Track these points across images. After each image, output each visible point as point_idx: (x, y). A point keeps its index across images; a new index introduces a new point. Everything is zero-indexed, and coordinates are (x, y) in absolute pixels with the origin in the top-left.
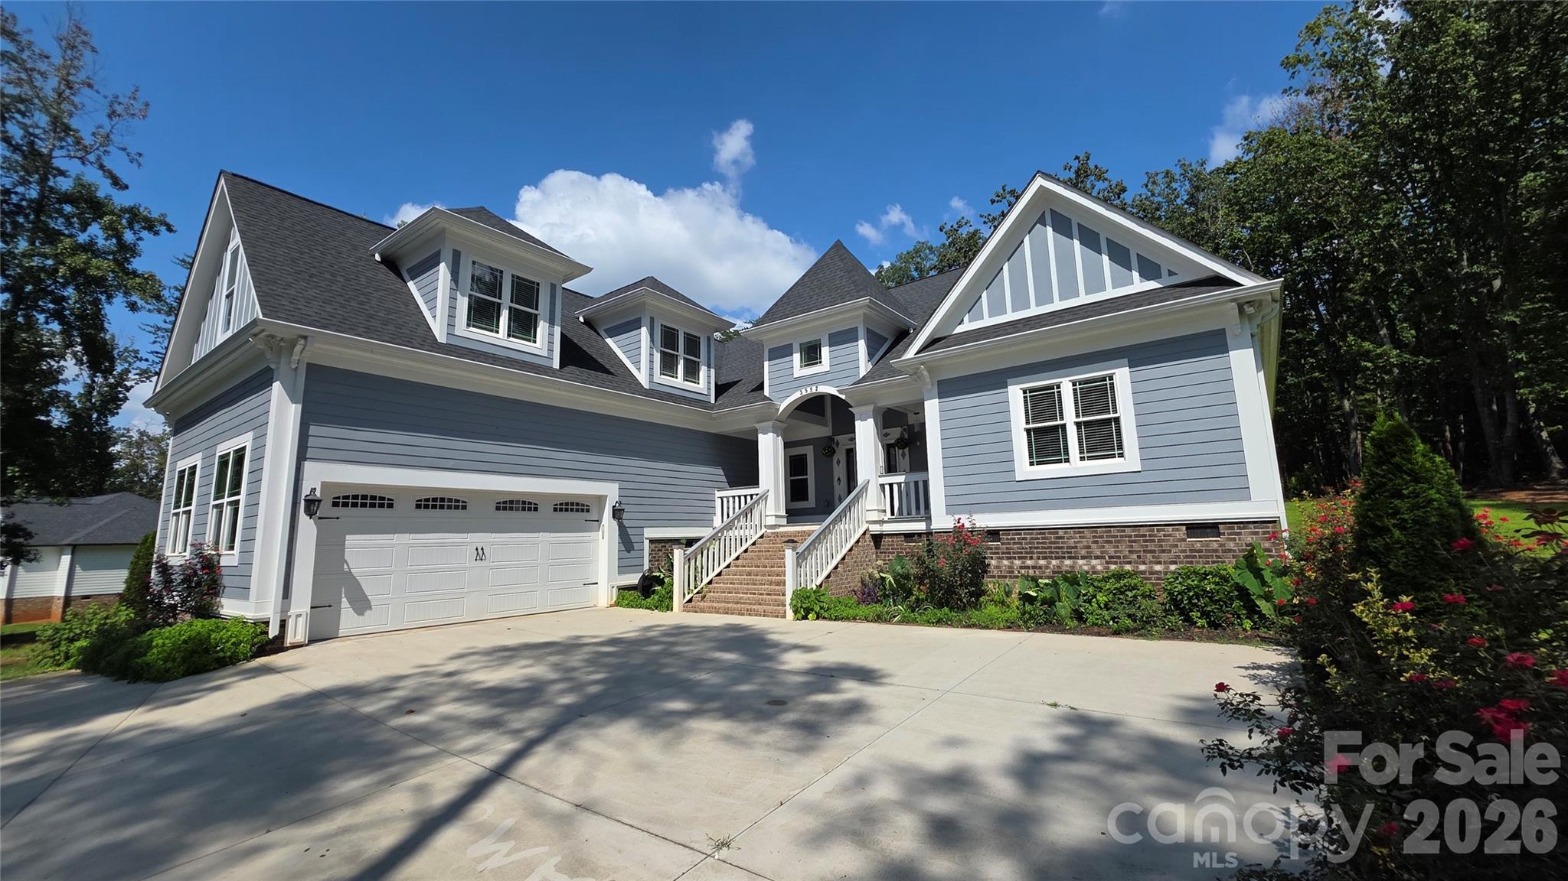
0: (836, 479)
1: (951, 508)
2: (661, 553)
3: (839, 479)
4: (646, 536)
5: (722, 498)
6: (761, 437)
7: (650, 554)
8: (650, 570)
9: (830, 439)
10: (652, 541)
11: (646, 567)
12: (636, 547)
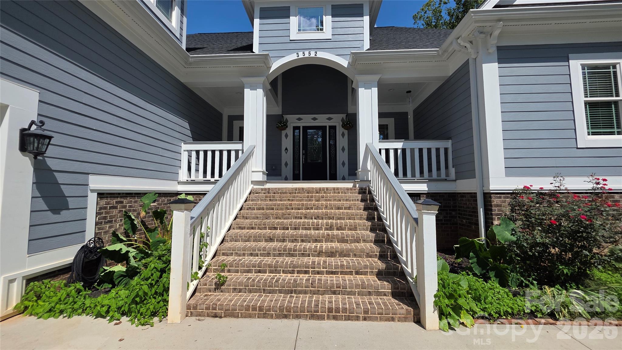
0: (283, 148)
1: (510, 170)
2: (115, 212)
3: (286, 149)
4: (92, 186)
5: (190, 152)
6: (247, 92)
7: (97, 214)
8: (98, 238)
9: (282, 116)
10: (101, 195)
11: (90, 234)
12: (72, 202)
